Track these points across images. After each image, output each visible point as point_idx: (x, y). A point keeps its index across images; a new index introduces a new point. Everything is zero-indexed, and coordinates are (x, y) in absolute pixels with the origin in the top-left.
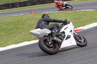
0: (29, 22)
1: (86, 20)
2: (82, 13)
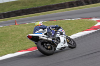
0: (13, 33)
1: (71, 29)
2: (67, 22)
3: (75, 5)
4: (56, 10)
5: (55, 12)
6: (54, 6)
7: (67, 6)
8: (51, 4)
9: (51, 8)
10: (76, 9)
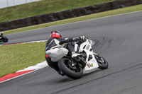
1: (36, 56)
2: (30, 46)
3: (40, 21)
4: (13, 28)
5: (12, 32)
6: (10, 23)
7: (30, 23)
8: (5, 21)
9: (6, 27)
10: (41, 27)
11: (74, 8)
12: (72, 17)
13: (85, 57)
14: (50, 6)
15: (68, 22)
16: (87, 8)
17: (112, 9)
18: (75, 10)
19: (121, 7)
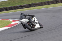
11: (14, 6)
12: (13, 10)
13: (35, 23)
14: (3, 4)
15: (11, 12)
16: (19, 6)
17: (30, 7)
18: (14, 7)
19: (34, 6)
